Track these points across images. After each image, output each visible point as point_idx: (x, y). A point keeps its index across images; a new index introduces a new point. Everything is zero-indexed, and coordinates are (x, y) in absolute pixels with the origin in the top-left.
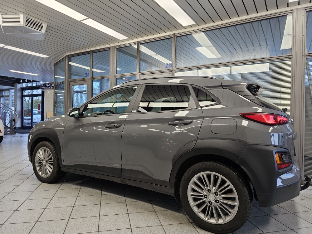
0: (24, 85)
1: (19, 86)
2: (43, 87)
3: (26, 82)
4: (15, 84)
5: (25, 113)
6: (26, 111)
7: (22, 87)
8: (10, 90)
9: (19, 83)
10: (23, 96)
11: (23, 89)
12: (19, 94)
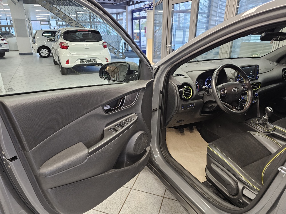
0: (134, 7)
1: (129, 8)
2: (144, 8)
3: (135, 3)
4: (126, 6)
5: (135, 36)
6: (136, 34)
7: (132, 9)
8: (123, 13)
9: (129, 5)
10: (133, 19)
11: (133, 12)
12: (130, 17)
